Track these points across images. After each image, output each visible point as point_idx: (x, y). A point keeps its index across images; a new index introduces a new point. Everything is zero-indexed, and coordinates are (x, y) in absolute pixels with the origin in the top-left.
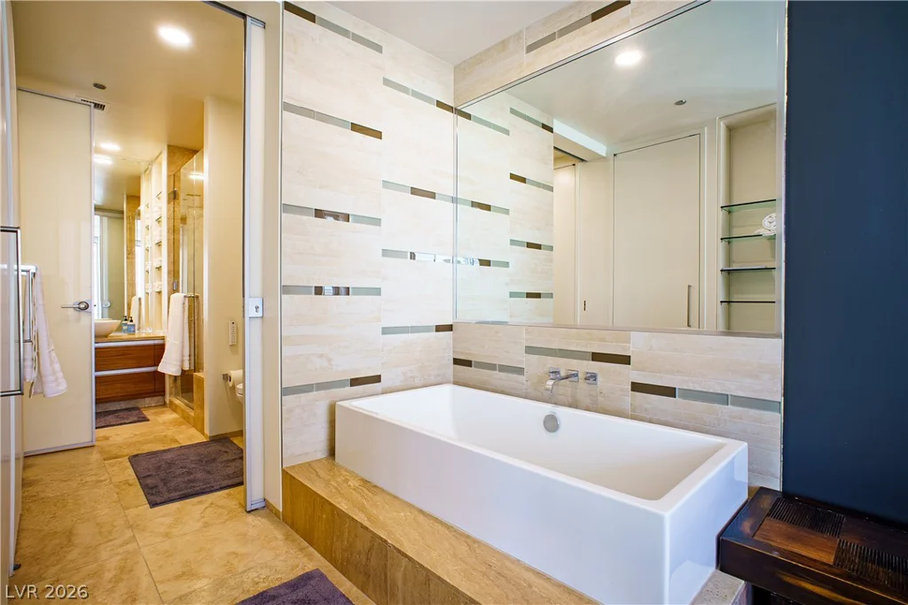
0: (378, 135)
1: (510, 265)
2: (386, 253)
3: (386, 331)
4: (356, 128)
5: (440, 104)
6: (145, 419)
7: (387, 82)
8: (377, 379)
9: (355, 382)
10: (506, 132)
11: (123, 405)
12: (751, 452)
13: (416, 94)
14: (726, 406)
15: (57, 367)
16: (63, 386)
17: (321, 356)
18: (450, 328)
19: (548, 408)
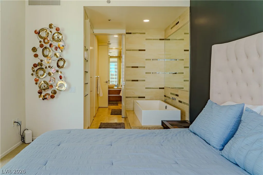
0: (144, 50)
1: (184, 73)
2: (146, 73)
3: (146, 88)
4: (140, 50)
5: (160, 39)
6: (118, 105)
7: (146, 39)
8: (144, 97)
9: (139, 97)
10: (183, 40)
11: (115, 102)
12: (181, 111)
13: (154, 39)
14: (184, 105)
15: (102, 92)
16: (102, 95)
17: (132, 92)
18: (163, 88)
19: (166, 104)
